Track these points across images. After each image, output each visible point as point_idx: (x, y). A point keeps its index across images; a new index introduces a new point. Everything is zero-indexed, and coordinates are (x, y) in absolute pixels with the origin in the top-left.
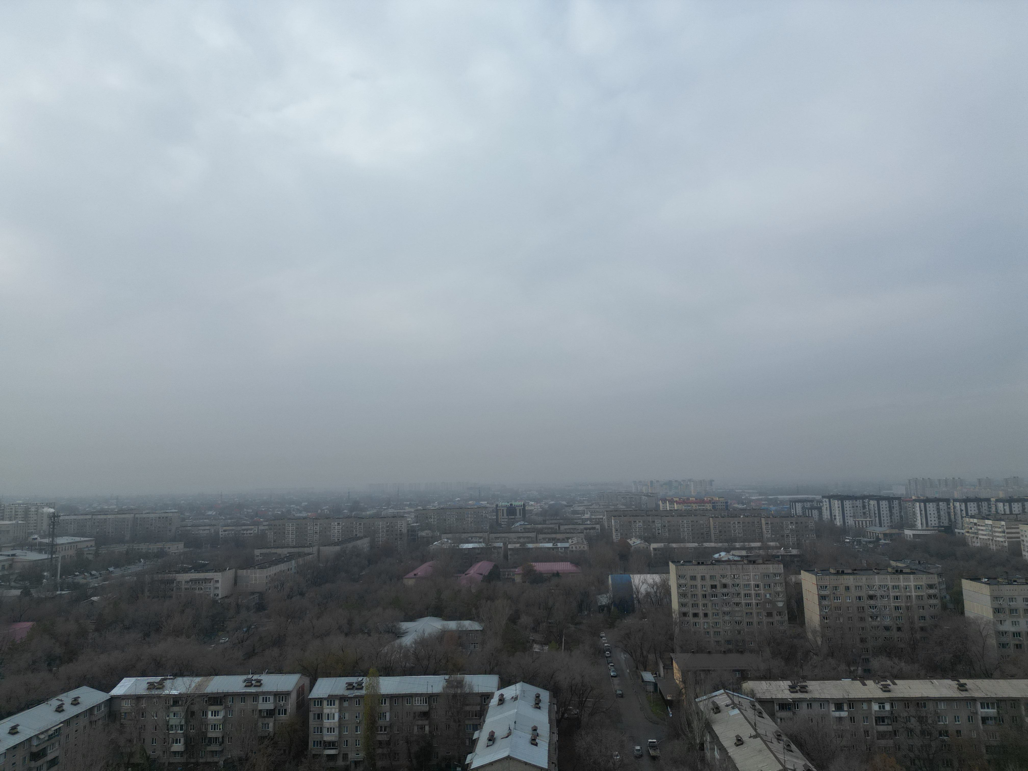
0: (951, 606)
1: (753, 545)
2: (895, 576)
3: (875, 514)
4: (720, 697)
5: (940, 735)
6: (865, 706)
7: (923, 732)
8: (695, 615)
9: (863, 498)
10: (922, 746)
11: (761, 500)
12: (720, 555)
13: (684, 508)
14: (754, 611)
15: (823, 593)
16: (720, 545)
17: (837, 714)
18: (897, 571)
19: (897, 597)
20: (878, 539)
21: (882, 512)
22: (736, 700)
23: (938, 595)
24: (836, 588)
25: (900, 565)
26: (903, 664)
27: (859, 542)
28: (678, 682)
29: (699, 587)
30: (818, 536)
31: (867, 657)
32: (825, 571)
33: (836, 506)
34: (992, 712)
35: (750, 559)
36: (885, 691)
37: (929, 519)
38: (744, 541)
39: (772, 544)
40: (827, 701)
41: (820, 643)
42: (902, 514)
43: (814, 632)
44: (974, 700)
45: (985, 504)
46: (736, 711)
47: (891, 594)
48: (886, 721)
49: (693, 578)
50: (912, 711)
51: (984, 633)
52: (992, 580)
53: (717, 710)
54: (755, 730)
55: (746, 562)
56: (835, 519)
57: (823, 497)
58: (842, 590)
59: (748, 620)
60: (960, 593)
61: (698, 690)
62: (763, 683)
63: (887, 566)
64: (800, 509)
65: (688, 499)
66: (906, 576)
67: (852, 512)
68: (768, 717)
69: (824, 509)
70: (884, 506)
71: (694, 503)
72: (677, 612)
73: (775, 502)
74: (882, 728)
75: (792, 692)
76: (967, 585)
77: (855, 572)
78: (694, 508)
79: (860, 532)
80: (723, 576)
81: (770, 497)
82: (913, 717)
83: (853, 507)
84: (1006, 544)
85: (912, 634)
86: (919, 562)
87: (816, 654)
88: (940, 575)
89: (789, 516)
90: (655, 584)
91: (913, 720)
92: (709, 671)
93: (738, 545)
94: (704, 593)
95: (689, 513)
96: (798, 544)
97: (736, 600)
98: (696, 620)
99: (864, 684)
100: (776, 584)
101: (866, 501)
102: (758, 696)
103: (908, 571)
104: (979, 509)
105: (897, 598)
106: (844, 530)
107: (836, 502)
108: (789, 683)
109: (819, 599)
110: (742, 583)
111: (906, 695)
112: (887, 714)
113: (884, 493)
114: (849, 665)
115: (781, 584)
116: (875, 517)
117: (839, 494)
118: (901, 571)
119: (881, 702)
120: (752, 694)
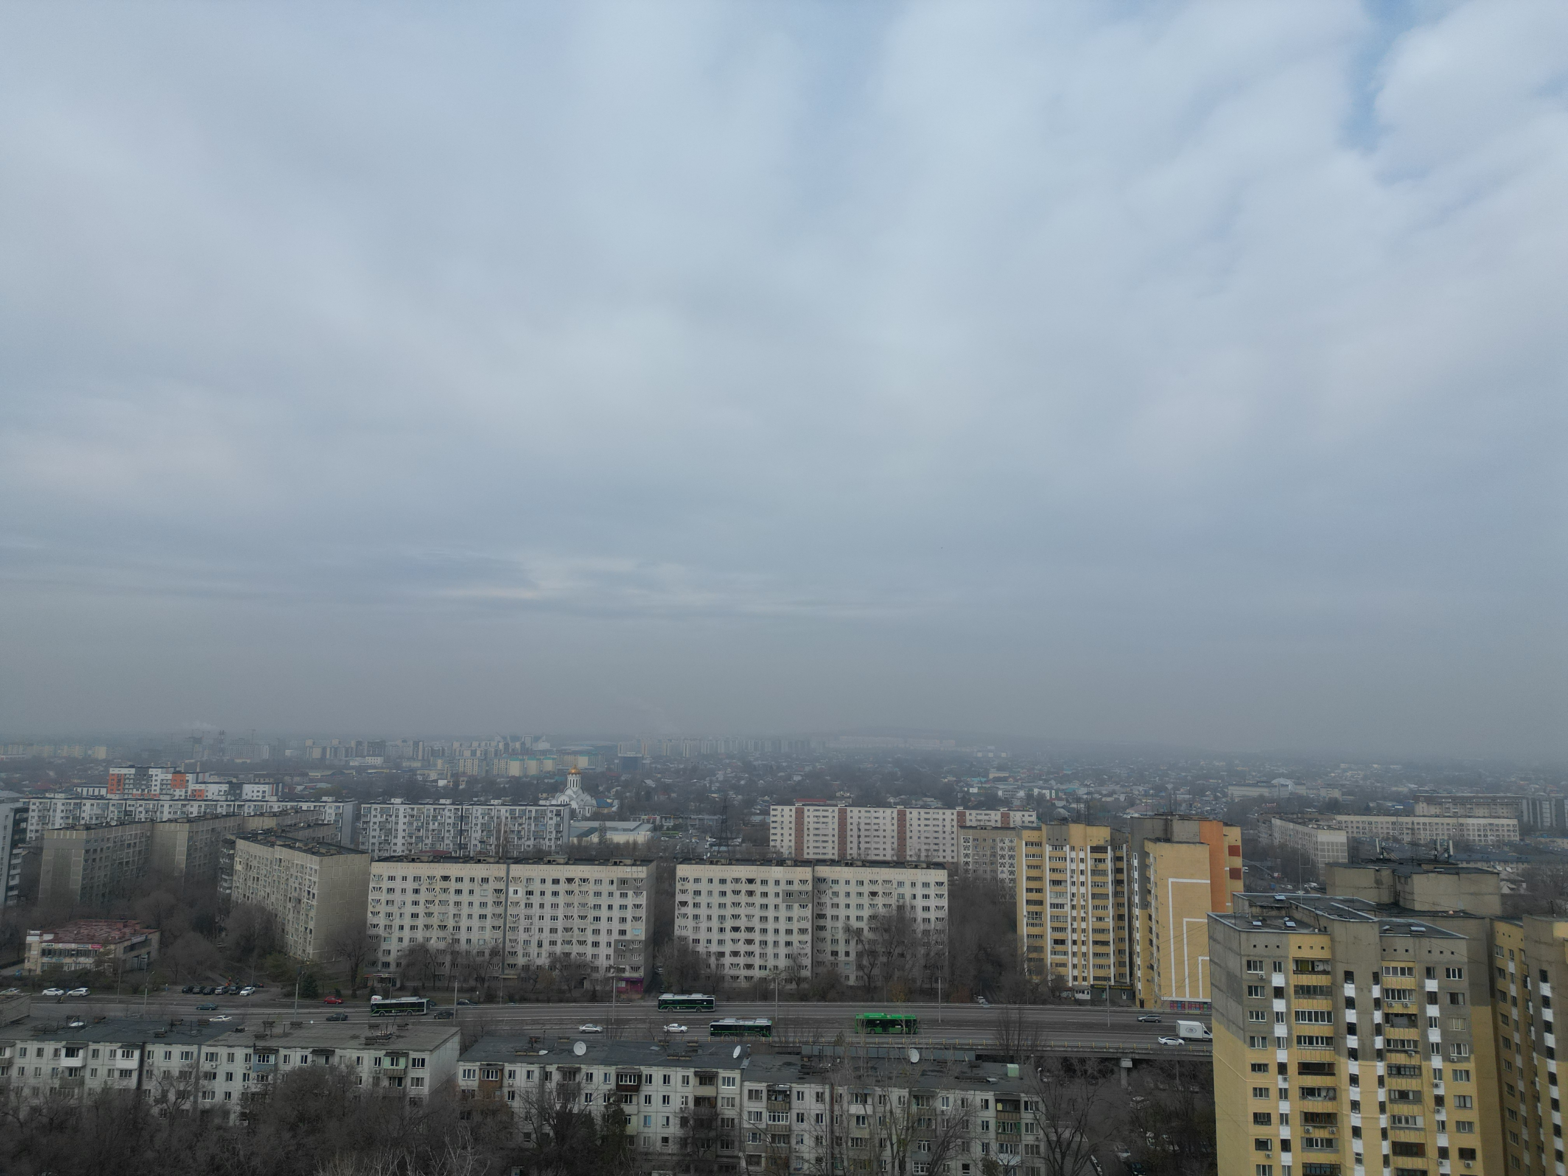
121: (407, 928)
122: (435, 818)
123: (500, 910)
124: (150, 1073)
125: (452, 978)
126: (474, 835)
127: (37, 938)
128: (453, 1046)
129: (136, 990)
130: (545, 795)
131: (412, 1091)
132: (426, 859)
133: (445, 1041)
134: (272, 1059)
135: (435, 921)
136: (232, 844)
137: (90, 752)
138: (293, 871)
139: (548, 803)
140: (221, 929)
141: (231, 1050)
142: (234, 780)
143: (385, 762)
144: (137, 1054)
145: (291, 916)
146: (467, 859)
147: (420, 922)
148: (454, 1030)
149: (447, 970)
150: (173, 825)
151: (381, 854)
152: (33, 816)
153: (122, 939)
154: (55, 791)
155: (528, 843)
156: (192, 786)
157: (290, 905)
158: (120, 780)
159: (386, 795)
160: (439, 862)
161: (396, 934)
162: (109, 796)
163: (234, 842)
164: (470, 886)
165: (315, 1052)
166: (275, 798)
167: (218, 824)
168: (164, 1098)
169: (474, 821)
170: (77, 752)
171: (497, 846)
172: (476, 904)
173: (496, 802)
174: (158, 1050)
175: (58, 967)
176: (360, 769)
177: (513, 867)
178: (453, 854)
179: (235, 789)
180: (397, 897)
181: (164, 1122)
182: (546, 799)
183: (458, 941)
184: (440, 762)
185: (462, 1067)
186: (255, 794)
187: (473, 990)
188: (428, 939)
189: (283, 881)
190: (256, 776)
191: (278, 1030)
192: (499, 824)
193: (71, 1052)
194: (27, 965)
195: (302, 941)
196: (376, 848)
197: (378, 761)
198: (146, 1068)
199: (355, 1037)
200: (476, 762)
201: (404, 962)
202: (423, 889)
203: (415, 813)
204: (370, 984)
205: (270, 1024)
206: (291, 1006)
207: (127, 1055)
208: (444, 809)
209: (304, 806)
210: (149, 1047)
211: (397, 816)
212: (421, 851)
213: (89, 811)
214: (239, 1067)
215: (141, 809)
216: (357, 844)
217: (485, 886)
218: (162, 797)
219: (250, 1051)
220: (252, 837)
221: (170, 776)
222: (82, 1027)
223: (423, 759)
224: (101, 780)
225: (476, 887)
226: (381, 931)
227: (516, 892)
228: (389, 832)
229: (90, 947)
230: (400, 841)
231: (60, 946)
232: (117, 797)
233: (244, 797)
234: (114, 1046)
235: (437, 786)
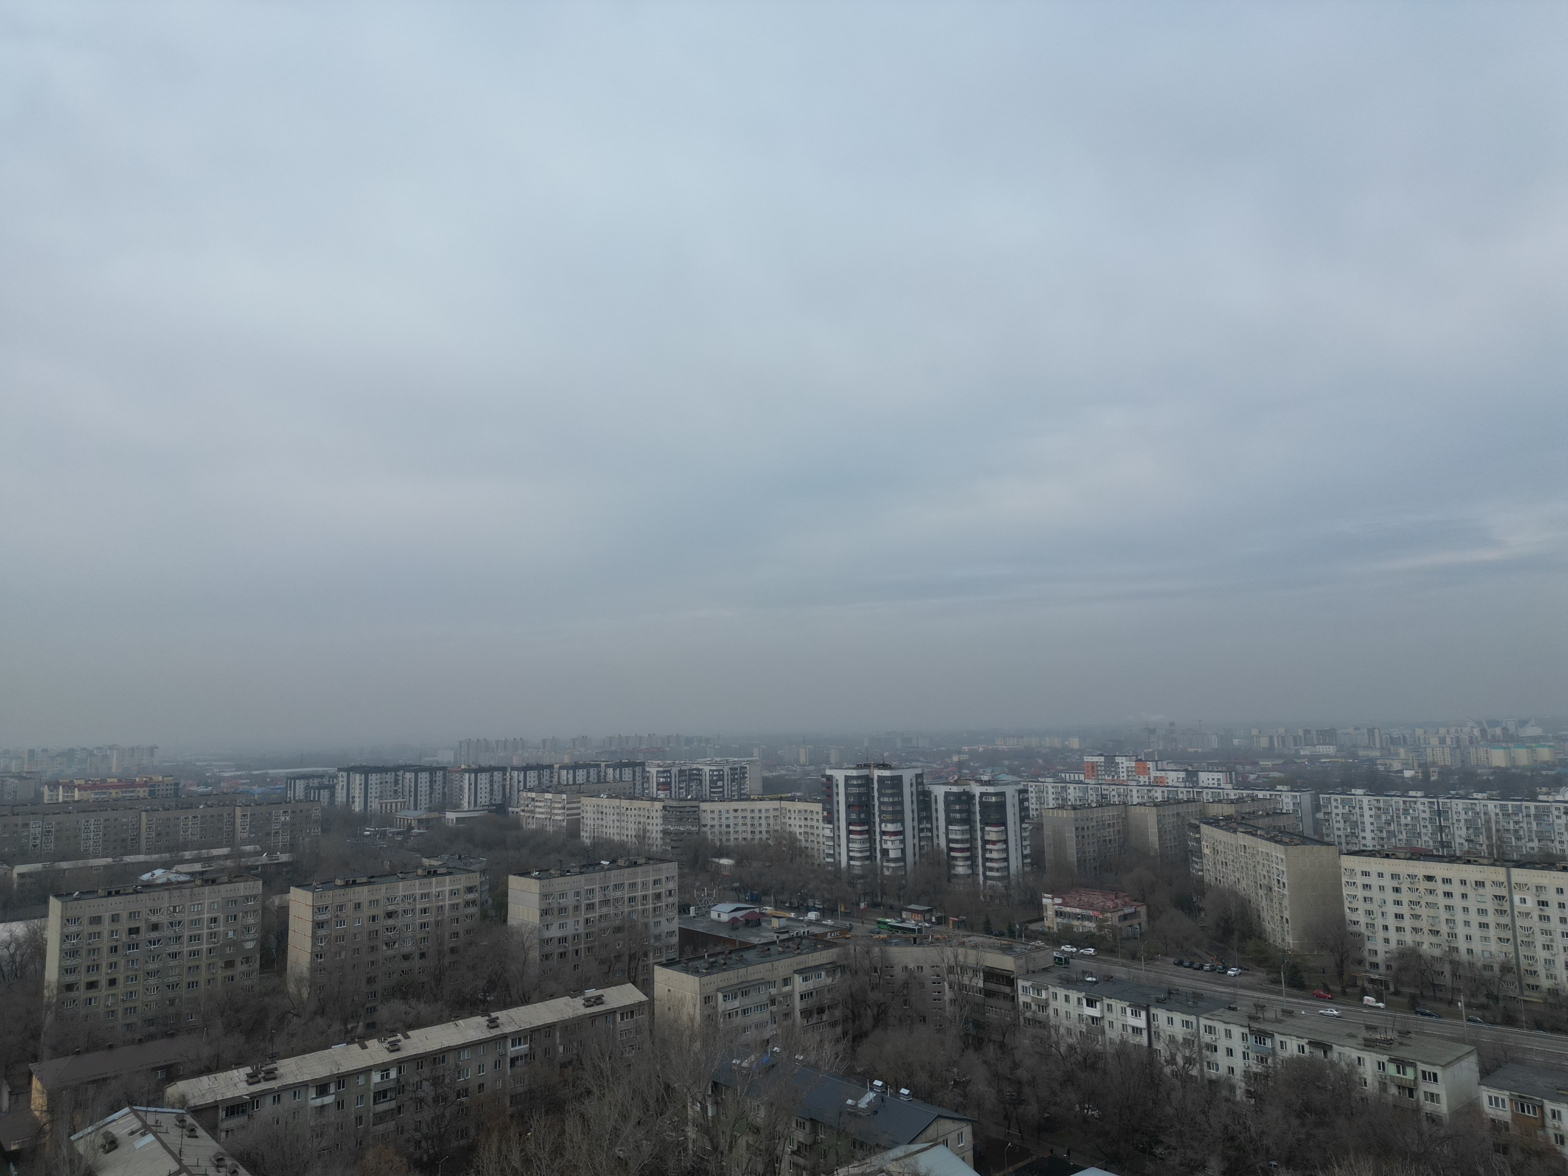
0: (492, 913)
1: (216, 852)
2: (426, 880)
3: (410, 791)
4: (121, 1121)
5: (458, 1097)
6: (361, 1080)
7: (436, 1100)
8: (92, 985)
9: (396, 769)
10: (433, 1120)
11: (240, 777)
12: (153, 875)
13: (93, 796)
14: (204, 962)
15: (321, 918)
16: (155, 857)
17: (318, 1102)
18: (429, 872)
19: (425, 909)
20: (410, 828)
21: (419, 789)
22: (151, 1120)
23: (478, 902)
24: (341, 907)
25: (435, 863)
26: (422, 1006)
27: (384, 834)
28: (37, 1113)
29: (106, 935)
30: (324, 830)
31: (373, 1004)
32: (328, 884)
33: (358, 782)
34: (523, 1048)
35: (205, 877)
36: (392, 1051)
37: (479, 795)
38: (201, 847)
39: (249, 848)
40: (305, 1085)
41: (305, 995)
42: (446, 790)
43: (299, 981)
44: (505, 1037)
45: (547, 772)
46: (150, 1138)
47: (418, 907)
48: (389, 1095)
49: (96, 920)
50: (426, 1071)
51: (527, 945)
52: (544, 874)
53: (112, 1144)
54: (179, 1161)
55: (198, 882)
56: (353, 802)
57: (340, 770)
58: (349, 909)
59: (190, 980)
60: (505, 894)
61: (78, 1118)
62: (205, 1079)
63: (417, 867)
64: (302, 790)
65: (103, 781)
66: (440, 878)
67: (378, 790)
68: (206, 1134)
69: (338, 787)
70: (424, 780)
71: (114, 787)
72: (54, 986)
73: (262, 780)
74: (382, 1107)
75: (251, 1084)
76: (515, 882)
77: (372, 880)
78: (114, 795)
79: (387, 820)
80: (153, 911)
81: (255, 772)
82: (427, 1080)
83: (381, 783)
84: (565, 823)
85: (439, 960)
86: (460, 857)
87: (298, 1016)
88: (483, 872)
89: (283, 801)
90: (14, 939)
91: (425, 1084)
92: (105, 1079)
93: (188, 855)
94: (114, 944)
95: (100, 806)
96: (291, 845)
97: (174, 948)
98: (91, 994)
99: (364, 1047)
100: (246, 913)
101: (400, 773)
102: (192, 1102)
103: (444, 870)
104: (539, 779)
105: (425, 911)
106: (364, 819)
107: (358, 776)
108: (248, 1070)
109: (314, 928)
110: (186, 918)
111: (421, 1051)
112: (391, 1085)
113: (426, 761)
114: (345, 1022)
115: (254, 911)
116: (410, 796)
117: (364, 764)
118: (435, 872)
119: (384, 1068)
120: (183, 1101)
121: (1392, 929)
122: (1406, 812)
123: (1505, 920)
124: (1158, 1035)
125: (1456, 991)
126: (1457, 832)
127: (1050, 901)
128: (1469, 1067)
129: (1134, 957)
130: (1544, 790)
131: (1428, 1106)
132: (1402, 855)
133: (1459, 1059)
134: (1269, 1042)
135: (1424, 924)
136: (1197, 829)
137: (1066, 743)
138: (1259, 858)
139: (1551, 798)
140: (1200, 910)
141: (1229, 1027)
142: (1190, 768)
143: (1338, 751)
144: (1143, 1014)
145: (1264, 903)
146: (1453, 859)
147: (1407, 923)
148: (1468, 1048)
149: (1447, 979)
150: (1143, 808)
151: (1350, 847)
152: (1032, 795)
153: (1115, 909)
154: (1045, 777)
155: (1531, 844)
156: (1154, 774)
157: (1261, 892)
158: (1093, 766)
159: (1346, 785)
160: (1418, 859)
161: (1380, 934)
162: (1087, 781)
163: (1199, 827)
164: (1461, 889)
165: (1310, 1043)
166: (1230, 786)
167: (1182, 809)
168: (1172, 1061)
169: (1455, 817)
170: (1057, 743)
171: (1490, 846)
172: (1473, 911)
173: (1480, 796)
174: (1161, 1015)
175: (1068, 928)
176: (1313, 758)
177: (1515, 872)
178: (1435, 852)
179: (1192, 776)
180: (1374, 893)
181: (1177, 1083)
182: (1548, 794)
183: (1456, 949)
184: (1402, 751)
185: (1485, 1094)
186: (1211, 782)
187: (1483, 1007)
188: (1420, 944)
189: (1250, 867)
190: (1209, 764)
191: (1270, 1015)
192: (1488, 821)
193: (1091, 1003)
194: (1047, 923)
195: (1279, 929)
196: (1343, 840)
197: (1331, 750)
198: (1153, 1030)
199: (1351, 1036)
200: (1447, 751)
201: (1395, 965)
202: (1404, 888)
203: (1381, 805)
204: (1359, 983)
205: (1260, 1007)
206: (1279, 993)
207: (1136, 1014)
208: (1415, 802)
209: (1261, 794)
210: (1153, 1011)
211: (1361, 808)
212: (1395, 847)
213: (1073, 793)
214: (1238, 1046)
215: (1114, 793)
216: (1322, 835)
217: (1481, 891)
218: (1129, 783)
219: (1246, 1031)
220: (1214, 822)
221: (1133, 764)
222: (1096, 983)
223: (1382, 748)
224: (1078, 767)
225: (1469, 890)
226: (1363, 929)
227: (1524, 901)
228: (1354, 825)
229: (1091, 913)
230: (1368, 835)
231: (1068, 909)
232: (1093, 782)
233: (1201, 784)
234: (1125, 1004)
235: (1403, 777)
